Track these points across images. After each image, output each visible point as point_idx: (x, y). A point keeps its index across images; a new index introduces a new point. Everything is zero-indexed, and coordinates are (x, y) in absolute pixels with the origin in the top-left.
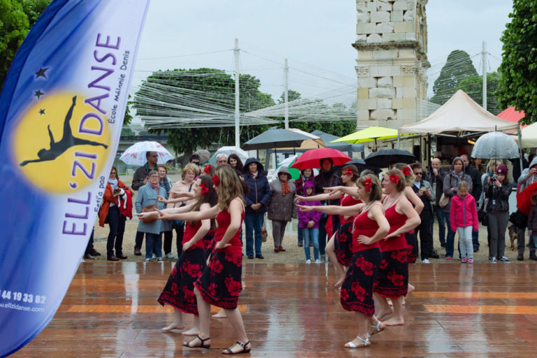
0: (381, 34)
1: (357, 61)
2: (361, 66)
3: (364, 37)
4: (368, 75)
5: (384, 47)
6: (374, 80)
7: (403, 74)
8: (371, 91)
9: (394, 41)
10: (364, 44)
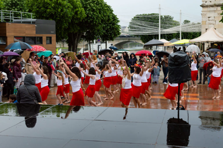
0: (211, 2)
1: (202, 11)
2: (203, 13)
3: (204, 3)
4: (206, 16)
5: (212, 6)
6: (208, 18)
7: (218, 16)
8: (207, 22)
9: (215, 4)
10: (204, 5)
